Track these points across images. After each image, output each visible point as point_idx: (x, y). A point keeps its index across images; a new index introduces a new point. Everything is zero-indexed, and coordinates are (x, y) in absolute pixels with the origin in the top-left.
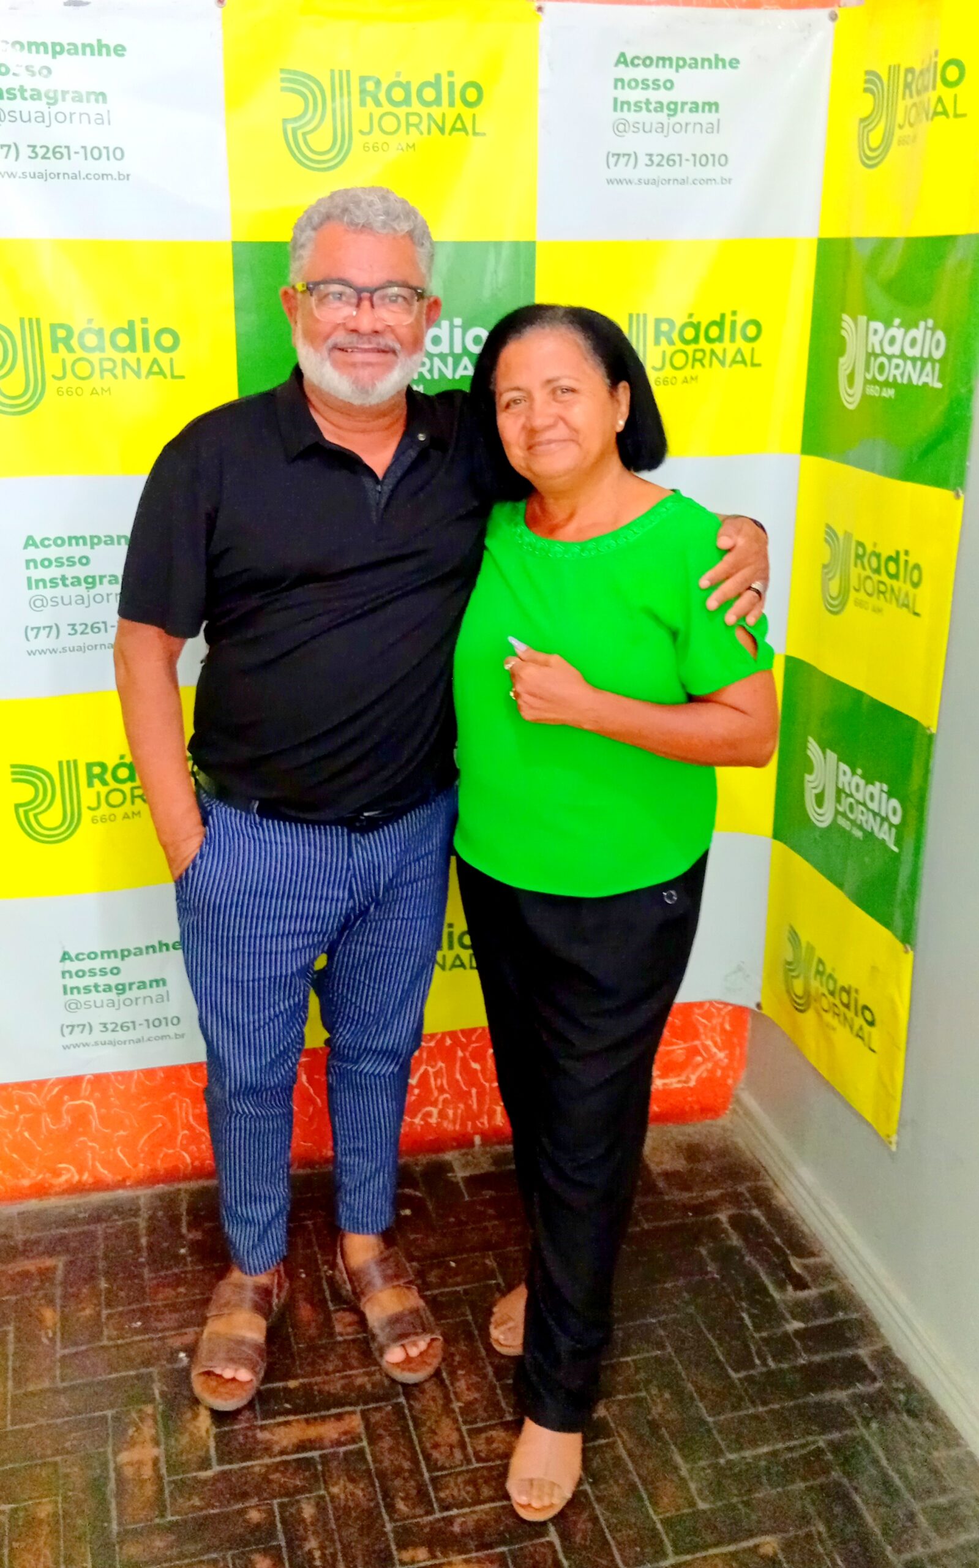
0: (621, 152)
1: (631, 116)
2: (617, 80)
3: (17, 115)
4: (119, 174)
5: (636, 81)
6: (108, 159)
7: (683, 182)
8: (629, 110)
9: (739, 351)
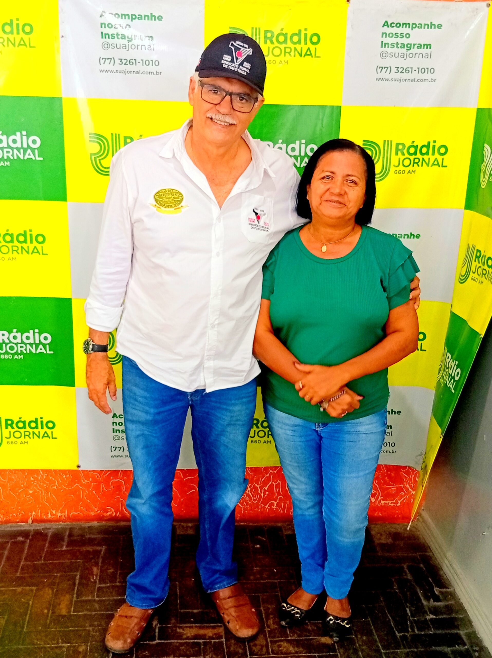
0: (384, 66)
1: (389, 50)
2: (383, 34)
3: (115, 45)
4: (157, 72)
5: (392, 34)
6: (152, 65)
7: (413, 80)
8: (388, 47)
9: (436, 159)
